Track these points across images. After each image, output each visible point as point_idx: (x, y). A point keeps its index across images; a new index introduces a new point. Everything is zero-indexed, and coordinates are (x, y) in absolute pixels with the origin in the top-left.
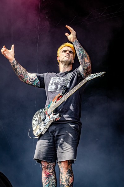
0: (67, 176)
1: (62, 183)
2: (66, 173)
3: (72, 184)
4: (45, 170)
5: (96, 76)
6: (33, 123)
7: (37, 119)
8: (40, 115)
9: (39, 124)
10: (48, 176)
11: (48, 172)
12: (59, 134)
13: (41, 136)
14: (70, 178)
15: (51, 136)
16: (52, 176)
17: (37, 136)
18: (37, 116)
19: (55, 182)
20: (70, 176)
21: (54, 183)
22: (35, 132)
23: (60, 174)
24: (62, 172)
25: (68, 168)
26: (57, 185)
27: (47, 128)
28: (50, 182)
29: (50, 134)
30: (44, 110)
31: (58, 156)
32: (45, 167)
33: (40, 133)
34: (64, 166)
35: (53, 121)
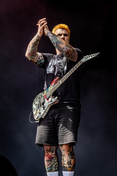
0: (69, 158)
1: (64, 166)
2: (68, 155)
3: (74, 166)
4: (47, 153)
5: (91, 58)
6: (33, 107)
7: (37, 103)
8: (40, 99)
9: (39, 108)
10: (51, 159)
11: (51, 155)
12: (59, 117)
13: (41, 119)
14: (72, 160)
15: (50, 120)
16: (54, 158)
17: (38, 121)
18: (37, 101)
19: (58, 165)
20: (72, 158)
21: (56, 165)
22: (35, 117)
23: (62, 156)
24: (64, 154)
25: (70, 150)
26: (59, 167)
27: (47, 111)
28: (52, 164)
29: (50, 117)
30: (43, 94)
31: (59, 139)
32: (47, 150)
33: (40, 117)
34: (65, 148)
35: (52, 104)
